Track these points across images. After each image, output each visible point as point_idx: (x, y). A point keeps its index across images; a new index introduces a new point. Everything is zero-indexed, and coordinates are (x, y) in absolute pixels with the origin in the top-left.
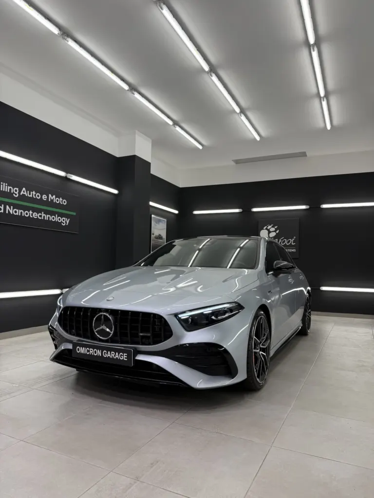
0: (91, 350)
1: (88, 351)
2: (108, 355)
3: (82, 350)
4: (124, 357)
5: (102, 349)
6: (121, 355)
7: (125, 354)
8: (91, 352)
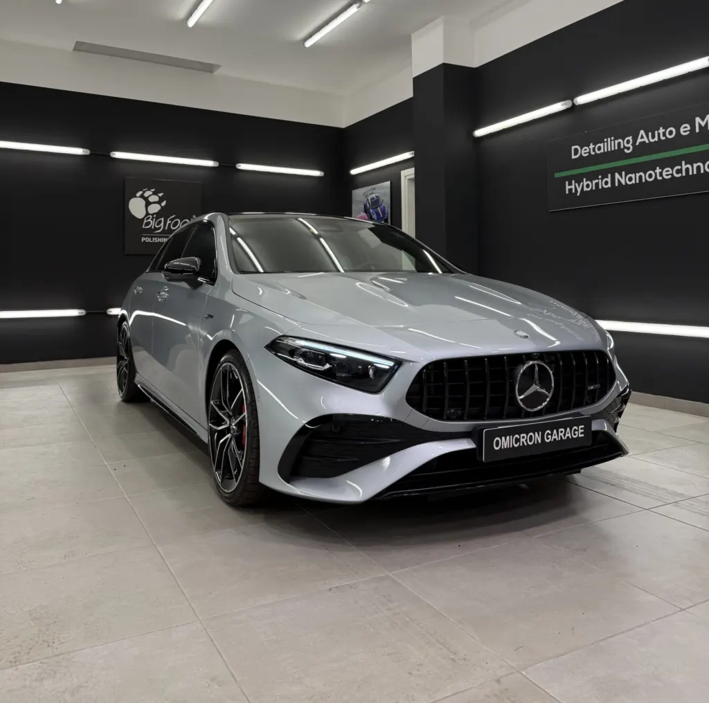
0: (523, 437)
1: (517, 440)
2: (554, 437)
3: (505, 442)
4: (579, 432)
5: (540, 428)
6: (575, 430)
7: (580, 427)
8: (522, 440)
